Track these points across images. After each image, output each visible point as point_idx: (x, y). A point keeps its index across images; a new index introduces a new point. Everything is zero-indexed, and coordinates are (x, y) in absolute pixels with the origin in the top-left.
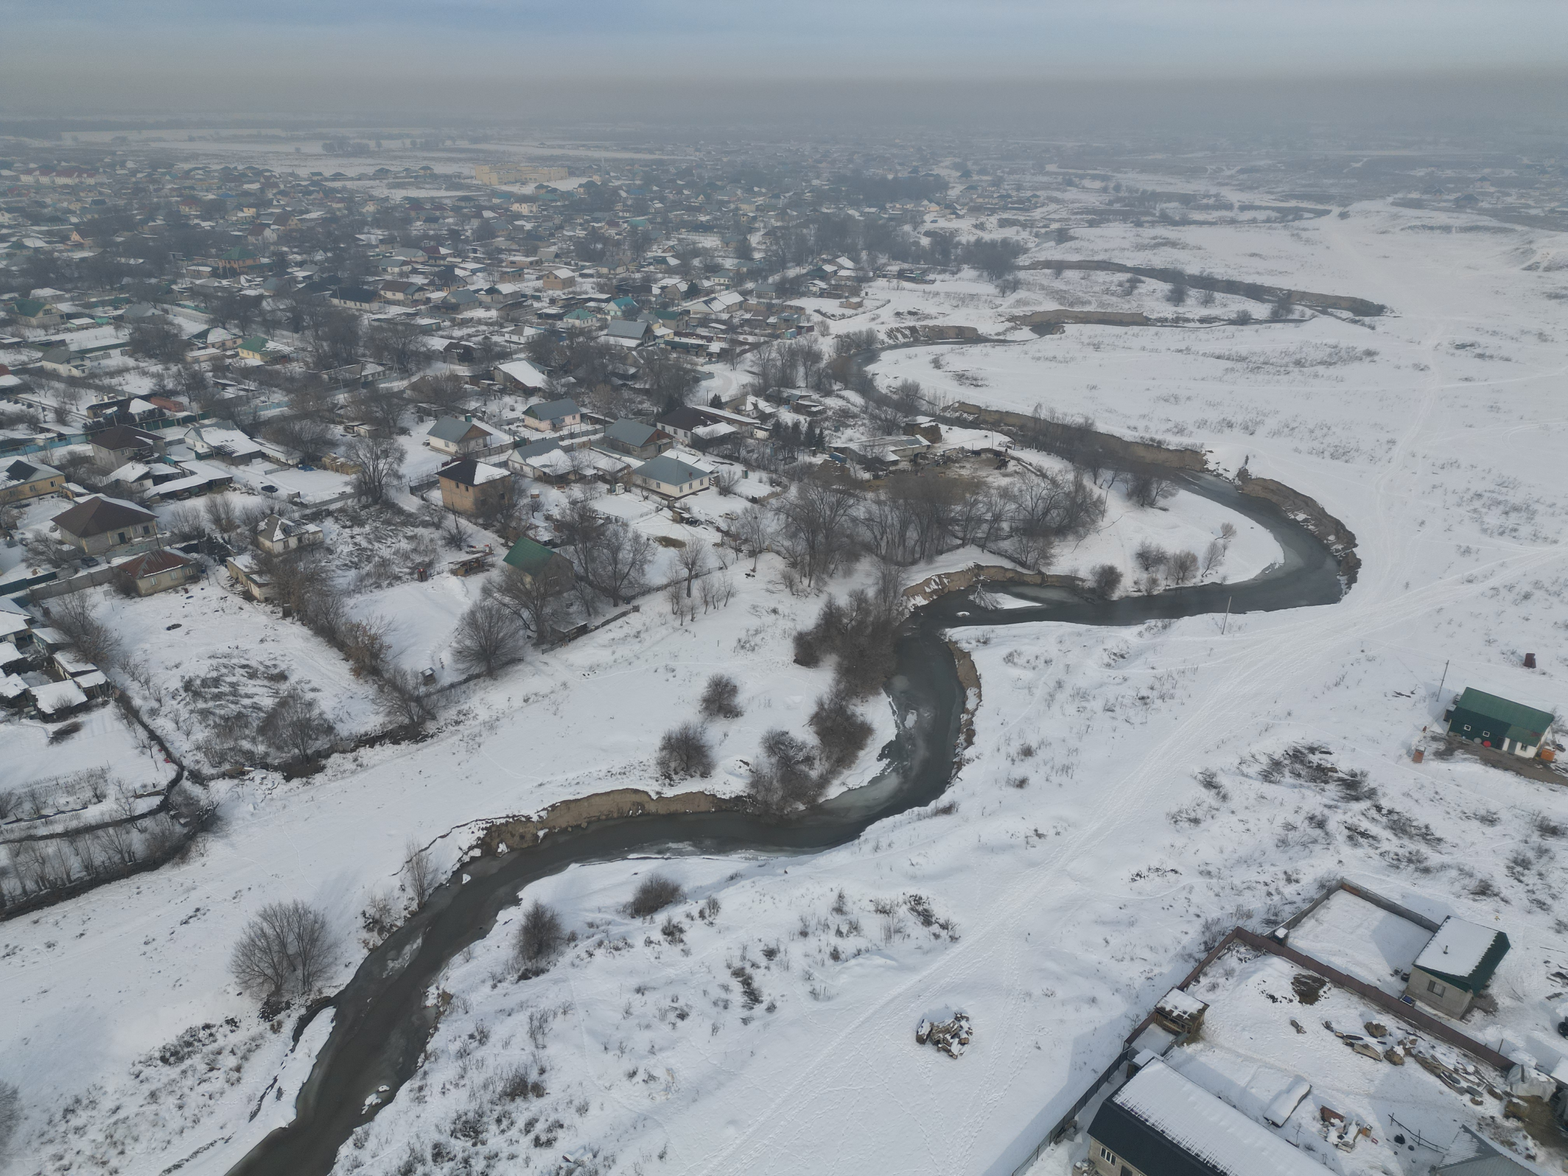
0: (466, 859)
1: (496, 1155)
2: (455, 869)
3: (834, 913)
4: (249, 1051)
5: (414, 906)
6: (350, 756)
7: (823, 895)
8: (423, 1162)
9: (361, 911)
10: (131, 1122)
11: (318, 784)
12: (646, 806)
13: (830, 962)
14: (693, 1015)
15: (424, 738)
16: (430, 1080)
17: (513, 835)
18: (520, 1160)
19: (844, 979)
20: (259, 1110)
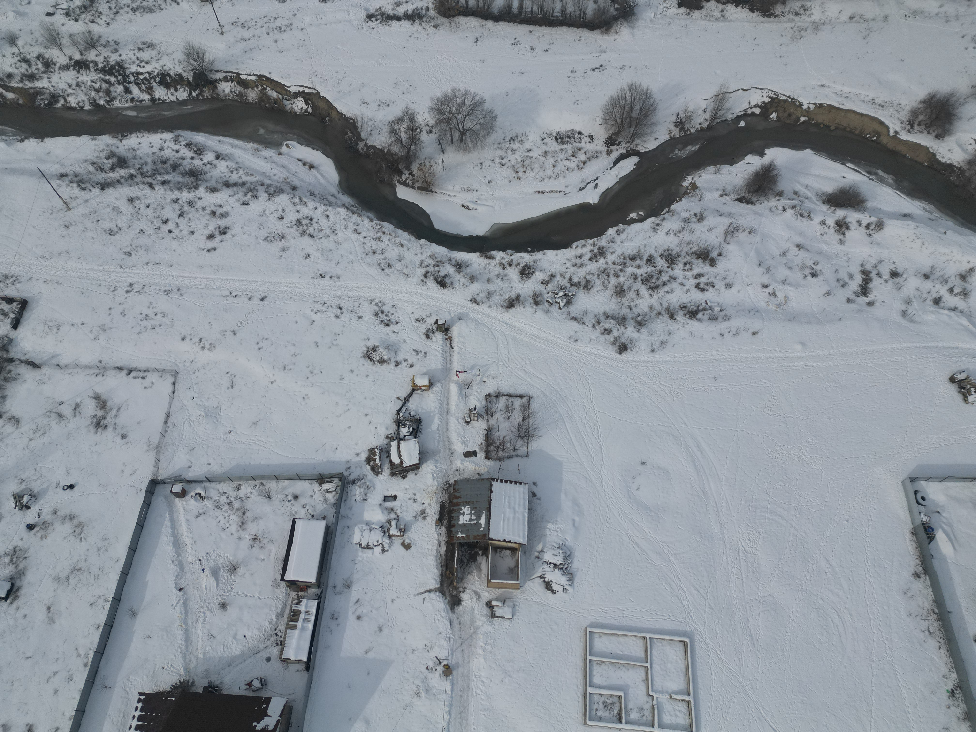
0: (749, 111)
1: (675, 279)
2: (739, 114)
3: (958, 277)
4: (593, 157)
5: (705, 125)
6: (721, 6)
7: (959, 262)
8: (641, 259)
9: (677, 112)
10: (533, 160)
11: (694, 17)
12: (882, 137)
13: (930, 302)
14: (820, 278)
15: (769, 16)
16: (664, 223)
17: (785, 111)
18: (685, 288)
19: (931, 317)
20: (584, 188)
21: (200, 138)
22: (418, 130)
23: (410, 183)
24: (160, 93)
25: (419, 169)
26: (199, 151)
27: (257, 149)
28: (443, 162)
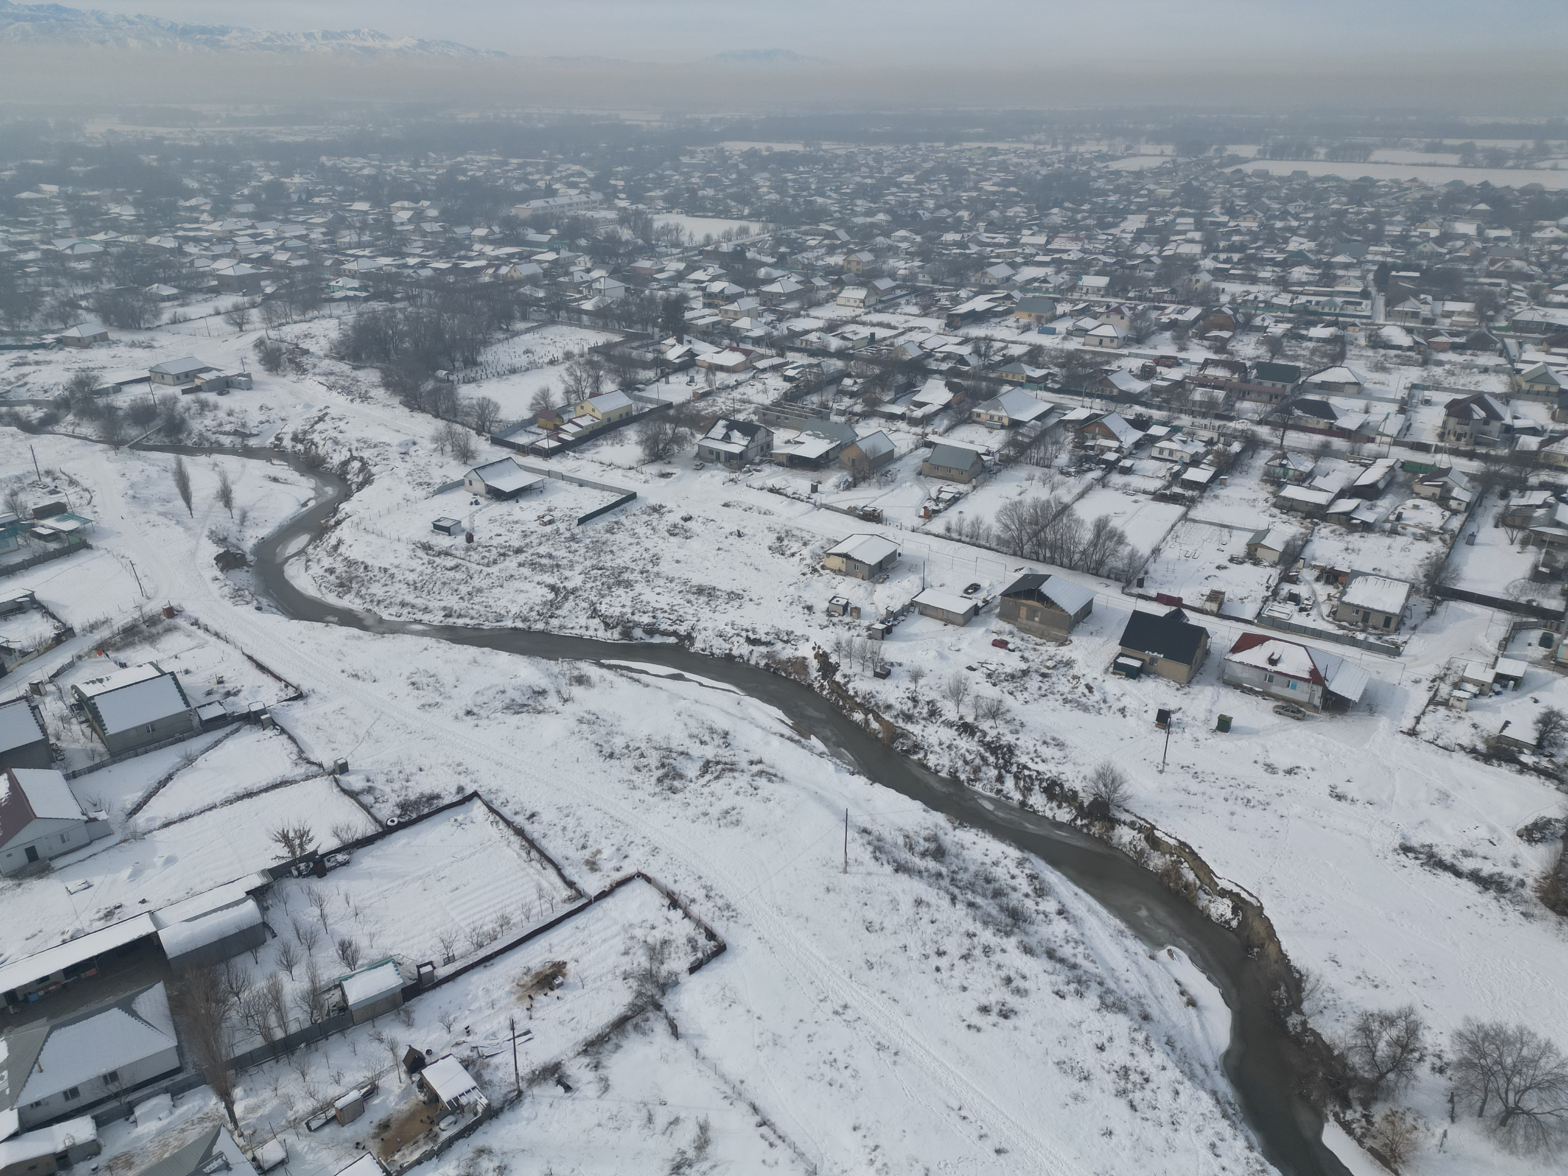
21: (1053, 877)
22: (1416, 1055)
23: (1359, 1131)
24: (1038, 800)
25: (1386, 1118)
26: (1041, 892)
27: (1121, 932)
28: (1445, 1135)
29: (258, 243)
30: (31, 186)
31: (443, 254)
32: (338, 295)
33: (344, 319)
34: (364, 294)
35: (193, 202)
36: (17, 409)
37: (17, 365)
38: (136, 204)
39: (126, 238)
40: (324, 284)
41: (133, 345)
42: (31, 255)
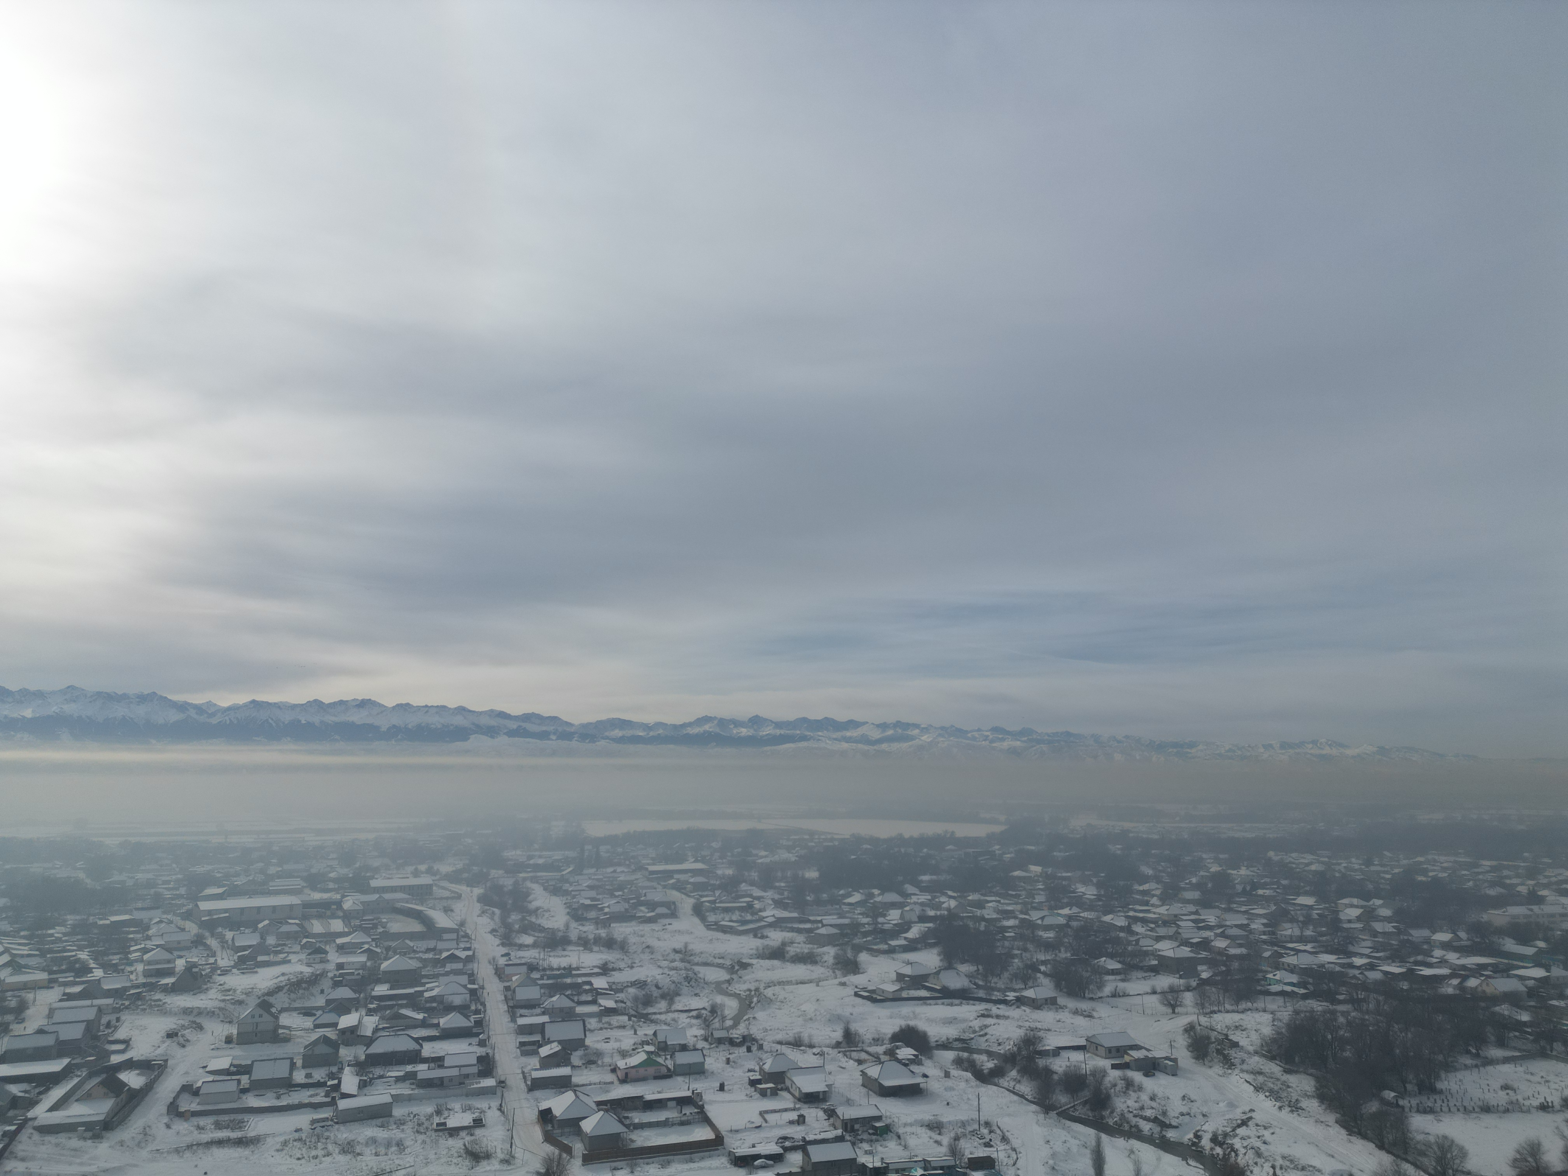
29: (1199, 928)
30: (1023, 867)
31: (1396, 956)
32: (1275, 988)
33: (1278, 1014)
34: (1302, 991)
35: (1146, 887)
36: (975, 1056)
37: (983, 1016)
38: (1099, 886)
39: (1085, 914)
40: (1260, 975)
41: (1076, 1012)
42: (1011, 923)
